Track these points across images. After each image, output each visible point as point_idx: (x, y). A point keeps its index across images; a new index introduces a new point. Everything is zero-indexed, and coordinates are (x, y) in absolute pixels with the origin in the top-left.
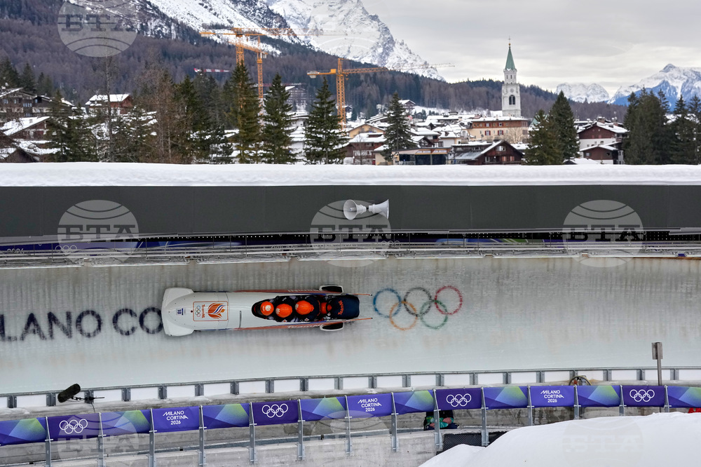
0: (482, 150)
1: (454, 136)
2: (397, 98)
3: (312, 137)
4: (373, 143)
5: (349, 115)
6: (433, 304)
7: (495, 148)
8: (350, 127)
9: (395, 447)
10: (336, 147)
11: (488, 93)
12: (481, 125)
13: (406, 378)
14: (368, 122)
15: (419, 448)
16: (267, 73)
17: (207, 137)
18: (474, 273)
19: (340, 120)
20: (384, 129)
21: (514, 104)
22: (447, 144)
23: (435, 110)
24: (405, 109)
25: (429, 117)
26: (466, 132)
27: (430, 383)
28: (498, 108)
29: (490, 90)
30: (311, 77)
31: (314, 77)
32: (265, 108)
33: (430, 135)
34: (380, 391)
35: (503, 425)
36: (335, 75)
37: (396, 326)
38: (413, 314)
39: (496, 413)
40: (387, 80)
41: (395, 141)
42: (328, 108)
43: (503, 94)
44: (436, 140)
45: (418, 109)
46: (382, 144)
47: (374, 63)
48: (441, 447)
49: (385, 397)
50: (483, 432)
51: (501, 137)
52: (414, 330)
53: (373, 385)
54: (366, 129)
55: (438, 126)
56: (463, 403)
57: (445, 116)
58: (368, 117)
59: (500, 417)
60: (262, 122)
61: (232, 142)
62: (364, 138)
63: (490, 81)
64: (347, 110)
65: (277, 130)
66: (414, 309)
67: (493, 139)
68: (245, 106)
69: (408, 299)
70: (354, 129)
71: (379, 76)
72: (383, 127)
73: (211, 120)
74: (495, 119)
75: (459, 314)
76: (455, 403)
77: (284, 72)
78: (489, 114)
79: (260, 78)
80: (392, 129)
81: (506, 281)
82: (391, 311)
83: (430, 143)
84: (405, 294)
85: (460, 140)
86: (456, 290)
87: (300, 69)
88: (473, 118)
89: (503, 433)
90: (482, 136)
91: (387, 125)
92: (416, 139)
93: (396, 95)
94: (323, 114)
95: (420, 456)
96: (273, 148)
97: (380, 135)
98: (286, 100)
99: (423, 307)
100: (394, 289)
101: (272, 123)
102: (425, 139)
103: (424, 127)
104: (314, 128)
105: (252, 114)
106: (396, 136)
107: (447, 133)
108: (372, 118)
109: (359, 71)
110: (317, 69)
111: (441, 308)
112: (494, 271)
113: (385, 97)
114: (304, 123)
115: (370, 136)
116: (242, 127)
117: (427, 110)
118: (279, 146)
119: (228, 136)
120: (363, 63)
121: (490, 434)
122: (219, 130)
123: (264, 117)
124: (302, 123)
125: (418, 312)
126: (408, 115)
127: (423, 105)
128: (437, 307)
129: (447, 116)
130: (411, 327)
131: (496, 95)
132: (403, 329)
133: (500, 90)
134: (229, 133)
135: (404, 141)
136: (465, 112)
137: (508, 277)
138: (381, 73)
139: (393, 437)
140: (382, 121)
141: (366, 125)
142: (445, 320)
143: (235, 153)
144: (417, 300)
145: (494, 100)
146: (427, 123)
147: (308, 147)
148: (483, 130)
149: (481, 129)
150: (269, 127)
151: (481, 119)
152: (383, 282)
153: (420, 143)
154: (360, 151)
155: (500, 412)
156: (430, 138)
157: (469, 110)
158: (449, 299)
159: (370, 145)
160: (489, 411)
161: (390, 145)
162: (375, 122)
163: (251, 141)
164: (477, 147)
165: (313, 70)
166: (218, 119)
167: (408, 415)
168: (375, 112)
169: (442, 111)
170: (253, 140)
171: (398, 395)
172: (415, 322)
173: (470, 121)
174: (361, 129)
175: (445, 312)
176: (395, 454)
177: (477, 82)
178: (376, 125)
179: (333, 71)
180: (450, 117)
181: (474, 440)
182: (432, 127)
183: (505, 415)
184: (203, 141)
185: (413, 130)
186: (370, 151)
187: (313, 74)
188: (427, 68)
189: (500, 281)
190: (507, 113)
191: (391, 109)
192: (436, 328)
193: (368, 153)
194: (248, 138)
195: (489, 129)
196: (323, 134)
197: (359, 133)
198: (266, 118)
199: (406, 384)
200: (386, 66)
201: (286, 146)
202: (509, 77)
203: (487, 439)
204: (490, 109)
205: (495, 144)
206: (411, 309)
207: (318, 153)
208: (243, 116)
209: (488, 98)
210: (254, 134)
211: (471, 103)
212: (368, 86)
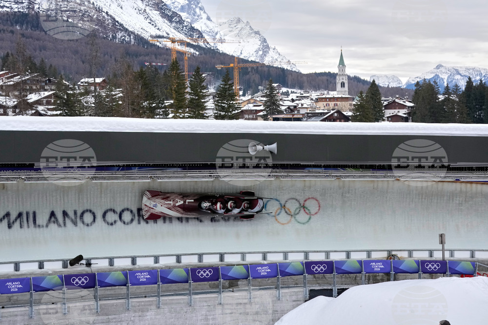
0: (325, 116)
1: (307, 106)
2: (272, 82)
3: (219, 106)
4: (256, 110)
5: (241, 93)
6: (302, 209)
7: (332, 114)
8: (242, 100)
9: (279, 297)
10: (234, 112)
11: (327, 80)
12: (324, 100)
13: (286, 254)
14: (253, 97)
15: (294, 298)
16: (190, 66)
17: (154, 105)
18: (328, 190)
19: (236, 96)
20: (263, 102)
21: (344, 87)
22: (303, 111)
23: (295, 90)
24: (276, 90)
25: (291, 95)
26: (314, 104)
27: (301, 257)
28: (334, 89)
29: (329, 78)
30: (218, 68)
31: (220, 68)
32: (190, 87)
33: (292, 106)
34: (269, 262)
35: (345, 284)
36: (232, 68)
37: (278, 222)
38: (289, 214)
39: (341, 277)
40: (265, 71)
41: (270, 109)
42: (229, 88)
43: (337, 81)
44: (295, 109)
45: (284, 90)
46: (261, 111)
47: (257, 61)
48: (308, 298)
49: (273, 266)
50: (334, 288)
51: (336, 107)
52: (290, 225)
53: (264, 258)
54: (252, 101)
55: (297, 100)
56: (322, 270)
57: (301, 94)
58: (253, 94)
59: (343, 279)
60: (188, 96)
61: (169, 108)
62: (251, 107)
63: (329, 72)
64: (240, 89)
65: (198, 101)
66: (290, 212)
67: (331, 108)
68: (178, 86)
69: (286, 205)
70: (244, 101)
71: (260, 68)
72: (262, 101)
73: (155, 95)
74: (332, 97)
75: (318, 215)
76: (316, 270)
77: (201, 65)
78: (328, 93)
79: (186, 69)
80: (268, 102)
81: (347, 195)
82: (276, 213)
83: (292, 111)
84: (284, 202)
85: (311, 109)
86: (317, 200)
87: (211, 63)
88: (318, 96)
89: (346, 289)
90: (324, 107)
91: (265, 99)
92: (283, 108)
93: (271, 81)
94: (226, 91)
95: (294, 303)
96: (195, 112)
97: (261, 105)
98: (203, 82)
99: (296, 210)
100: (278, 199)
101: (194, 97)
102: (289, 108)
103: (288, 100)
104: (220, 100)
105: (182, 91)
106: (270, 106)
107: (302, 105)
108: (256, 95)
109: (248, 65)
110: (222, 64)
111: (307, 211)
112: (340, 188)
113: (264, 82)
114: (213, 97)
115: (254, 106)
116: (176, 99)
117: (290, 90)
118: (198, 111)
119: (166, 104)
120: (250, 60)
121: (338, 289)
122: (161, 100)
123: (189, 93)
124: (212, 97)
125: (292, 214)
126: (278, 93)
127: (287, 87)
128: (305, 211)
129: (302, 94)
130: (288, 223)
131: (333, 82)
132: (283, 224)
133: (335, 78)
134: (167, 103)
135: (276, 109)
136: (313, 92)
137: (349, 192)
138: (261, 66)
139: (278, 291)
140: (262, 97)
141: (252, 99)
142: (310, 219)
143: (171, 115)
144: (292, 206)
145: (332, 84)
146: (290, 98)
147: (216, 112)
148: (325, 103)
149: (323, 103)
150: (192, 99)
151: (324, 96)
152: (271, 194)
153: (286, 110)
154: (248, 115)
155: (344, 276)
156: (292, 108)
157: (316, 90)
158: (312, 206)
159: (255, 111)
160: (337, 276)
161: (267, 111)
162: (258, 97)
163: (180, 108)
164: (321, 114)
165: (219, 64)
166: (160, 94)
167: (286, 277)
168: (257, 91)
169: (299, 91)
170: (182, 107)
171: (281, 265)
172: (291, 220)
173: (317, 97)
174: (249, 102)
175: (309, 214)
176: (279, 301)
177: (321, 73)
178: (258, 99)
179: (232, 65)
180: (304, 95)
181: (328, 293)
182: (293, 100)
183: (347, 278)
184: (151, 107)
185: (281, 103)
186: (254, 115)
187: (219, 67)
188: (290, 64)
189: (344, 195)
190: (340, 93)
191: (267, 89)
192: (304, 224)
193: (253, 116)
194: (179, 106)
195: (329, 103)
196: (226, 104)
197: (248, 104)
198: (190, 94)
199: (286, 258)
200: (264, 62)
201: (202, 111)
202: (341, 70)
203: (336, 292)
204: (329, 91)
205: (332, 112)
206: (288, 211)
207: (222, 116)
208: (176, 92)
209: (328, 84)
210: (183, 103)
211: (317, 87)
212: (253, 75)
